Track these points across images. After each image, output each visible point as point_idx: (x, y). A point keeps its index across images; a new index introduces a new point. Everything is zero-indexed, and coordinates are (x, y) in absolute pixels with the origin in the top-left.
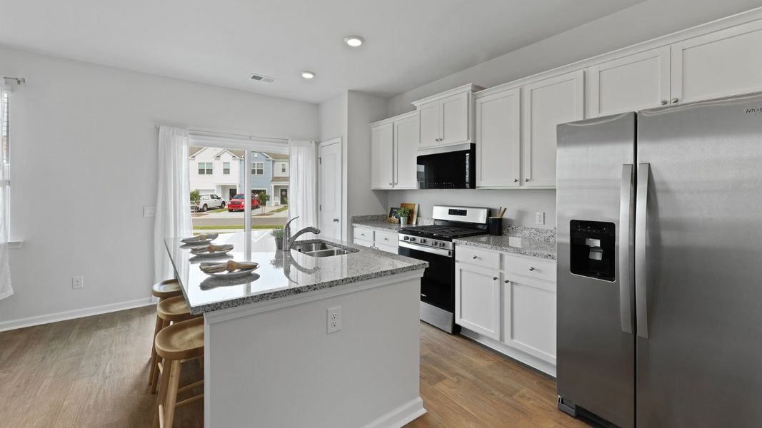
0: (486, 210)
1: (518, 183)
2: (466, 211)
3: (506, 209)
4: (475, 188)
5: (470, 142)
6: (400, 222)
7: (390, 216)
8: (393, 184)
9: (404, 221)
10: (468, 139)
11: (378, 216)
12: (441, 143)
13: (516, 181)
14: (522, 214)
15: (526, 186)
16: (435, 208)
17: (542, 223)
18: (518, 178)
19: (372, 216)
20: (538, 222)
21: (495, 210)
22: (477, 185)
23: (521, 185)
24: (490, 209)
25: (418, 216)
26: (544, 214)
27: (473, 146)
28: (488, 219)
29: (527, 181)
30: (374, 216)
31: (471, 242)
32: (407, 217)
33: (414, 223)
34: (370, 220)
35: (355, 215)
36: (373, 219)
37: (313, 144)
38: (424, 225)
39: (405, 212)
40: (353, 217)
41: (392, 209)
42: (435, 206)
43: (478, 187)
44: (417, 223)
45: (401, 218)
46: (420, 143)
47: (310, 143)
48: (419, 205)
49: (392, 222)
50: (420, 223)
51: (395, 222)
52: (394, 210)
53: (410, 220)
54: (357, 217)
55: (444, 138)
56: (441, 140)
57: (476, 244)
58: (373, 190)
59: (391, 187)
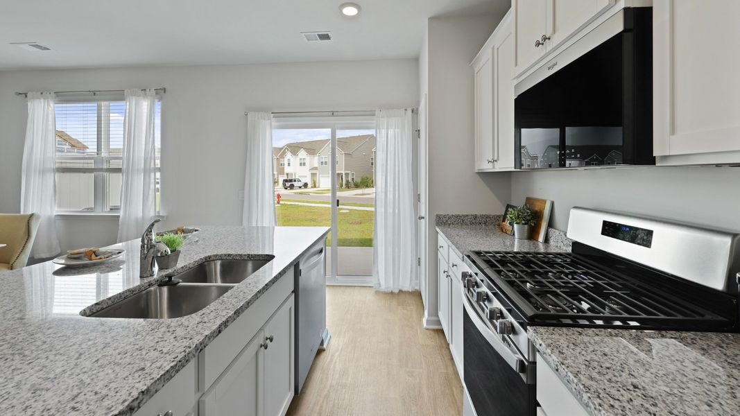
2: (650, 233)
4: (653, 162)
5: (621, 5)
6: (514, 234)
7: (504, 221)
8: (493, 161)
9: (520, 233)
11: (488, 217)
12: (549, 45)
16: (573, 212)
19: (475, 217)
22: (656, 152)
25: (550, 225)
30: (481, 216)
31: (569, 374)
32: (526, 226)
33: (541, 238)
34: (472, 223)
35: (442, 213)
36: (477, 220)
37: (409, 111)
38: (559, 246)
39: (519, 215)
40: (438, 217)
41: (508, 206)
42: (575, 207)
43: (665, 158)
44: (546, 240)
45: (515, 226)
46: (516, 65)
47: (404, 111)
48: (553, 204)
49: (504, 230)
50: (552, 242)
51: (508, 232)
52: (509, 209)
53: (532, 235)
54: (445, 216)
55: (554, 31)
56: (549, 39)
57: (585, 396)
58: (478, 173)
59: (491, 167)
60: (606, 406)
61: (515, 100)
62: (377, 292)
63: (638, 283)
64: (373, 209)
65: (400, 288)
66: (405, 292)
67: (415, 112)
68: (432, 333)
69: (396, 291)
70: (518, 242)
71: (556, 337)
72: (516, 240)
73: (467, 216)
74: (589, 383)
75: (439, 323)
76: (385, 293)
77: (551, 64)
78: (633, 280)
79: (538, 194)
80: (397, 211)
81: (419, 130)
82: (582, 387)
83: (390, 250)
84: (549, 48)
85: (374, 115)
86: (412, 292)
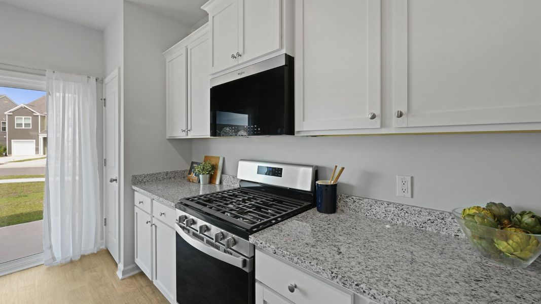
0: (310, 171)
1: (377, 122)
2: (281, 170)
3: (343, 169)
4: (293, 134)
5: (284, 51)
6: (199, 182)
7: (190, 173)
8: (187, 131)
9: (203, 180)
10: (281, 47)
11: (176, 172)
12: (240, 60)
13: (373, 117)
14: (369, 177)
15: (395, 126)
16: (241, 164)
17: (409, 195)
18: (377, 112)
19: (167, 173)
20: (398, 192)
21: (324, 168)
22: (297, 129)
23: (382, 126)
24: (317, 167)
25: (223, 173)
26: (412, 178)
27: (290, 60)
28: (314, 185)
29: (400, 115)
30: (171, 172)
31: (284, 251)
32: (208, 175)
33: (218, 182)
34: (164, 179)
35: (137, 173)
36: (168, 176)
37: (93, 80)
38: (230, 184)
39: (204, 168)
40: (134, 177)
41: (193, 163)
42: (241, 160)
43: (299, 132)
44: (221, 182)
45: (201, 176)
46: (213, 66)
47: (87, 78)
48: (224, 158)
49: (191, 180)
50: (224, 183)
51: (194, 181)
52: (194, 165)
53: (211, 180)
54: (140, 176)
55: (244, 52)
56: (241, 56)
57: (295, 259)
58: (169, 140)
59: (185, 135)
60: (306, 258)
61: (211, 89)
62: (51, 268)
63: (276, 196)
64: (43, 179)
65: (82, 253)
66: (89, 255)
67: (100, 81)
68: (129, 280)
69: (78, 258)
70: (203, 187)
71: (265, 235)
72: (201, 185)
73: (160, 173)
74: (293, 251)
75: (138, 268)
76: (62, 266)
77: (240, 72)
78: (274, 195)
79: (213, 153)
80: (77, 178)
81: (105, 99)
82: (293, 255)
83: (68, 218)
84: (240, 62)
85: (45, 75)
86: (98, 252)
